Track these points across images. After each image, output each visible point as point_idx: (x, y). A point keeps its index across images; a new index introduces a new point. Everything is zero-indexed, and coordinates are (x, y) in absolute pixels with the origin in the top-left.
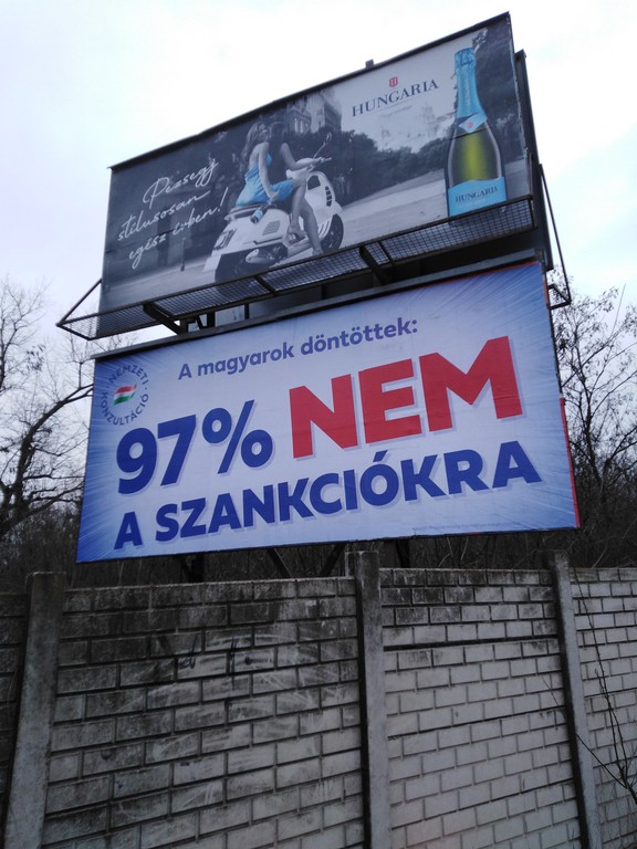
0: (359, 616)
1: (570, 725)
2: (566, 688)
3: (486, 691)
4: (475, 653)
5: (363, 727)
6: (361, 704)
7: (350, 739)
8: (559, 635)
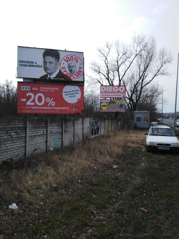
0: (74, 121)
1: (83, 130)
2: (83, 127)
3: (79, 127)
4: (79, 124)
5: (74, 128)
6: (74, 127)
7: (73, 129)
8: (83, 123)
